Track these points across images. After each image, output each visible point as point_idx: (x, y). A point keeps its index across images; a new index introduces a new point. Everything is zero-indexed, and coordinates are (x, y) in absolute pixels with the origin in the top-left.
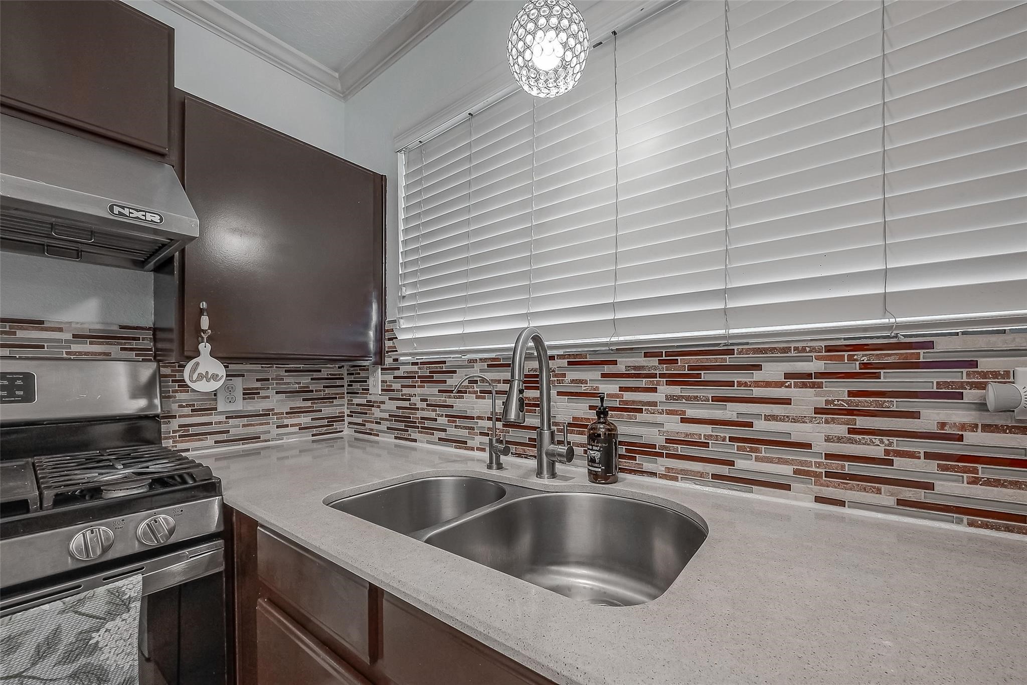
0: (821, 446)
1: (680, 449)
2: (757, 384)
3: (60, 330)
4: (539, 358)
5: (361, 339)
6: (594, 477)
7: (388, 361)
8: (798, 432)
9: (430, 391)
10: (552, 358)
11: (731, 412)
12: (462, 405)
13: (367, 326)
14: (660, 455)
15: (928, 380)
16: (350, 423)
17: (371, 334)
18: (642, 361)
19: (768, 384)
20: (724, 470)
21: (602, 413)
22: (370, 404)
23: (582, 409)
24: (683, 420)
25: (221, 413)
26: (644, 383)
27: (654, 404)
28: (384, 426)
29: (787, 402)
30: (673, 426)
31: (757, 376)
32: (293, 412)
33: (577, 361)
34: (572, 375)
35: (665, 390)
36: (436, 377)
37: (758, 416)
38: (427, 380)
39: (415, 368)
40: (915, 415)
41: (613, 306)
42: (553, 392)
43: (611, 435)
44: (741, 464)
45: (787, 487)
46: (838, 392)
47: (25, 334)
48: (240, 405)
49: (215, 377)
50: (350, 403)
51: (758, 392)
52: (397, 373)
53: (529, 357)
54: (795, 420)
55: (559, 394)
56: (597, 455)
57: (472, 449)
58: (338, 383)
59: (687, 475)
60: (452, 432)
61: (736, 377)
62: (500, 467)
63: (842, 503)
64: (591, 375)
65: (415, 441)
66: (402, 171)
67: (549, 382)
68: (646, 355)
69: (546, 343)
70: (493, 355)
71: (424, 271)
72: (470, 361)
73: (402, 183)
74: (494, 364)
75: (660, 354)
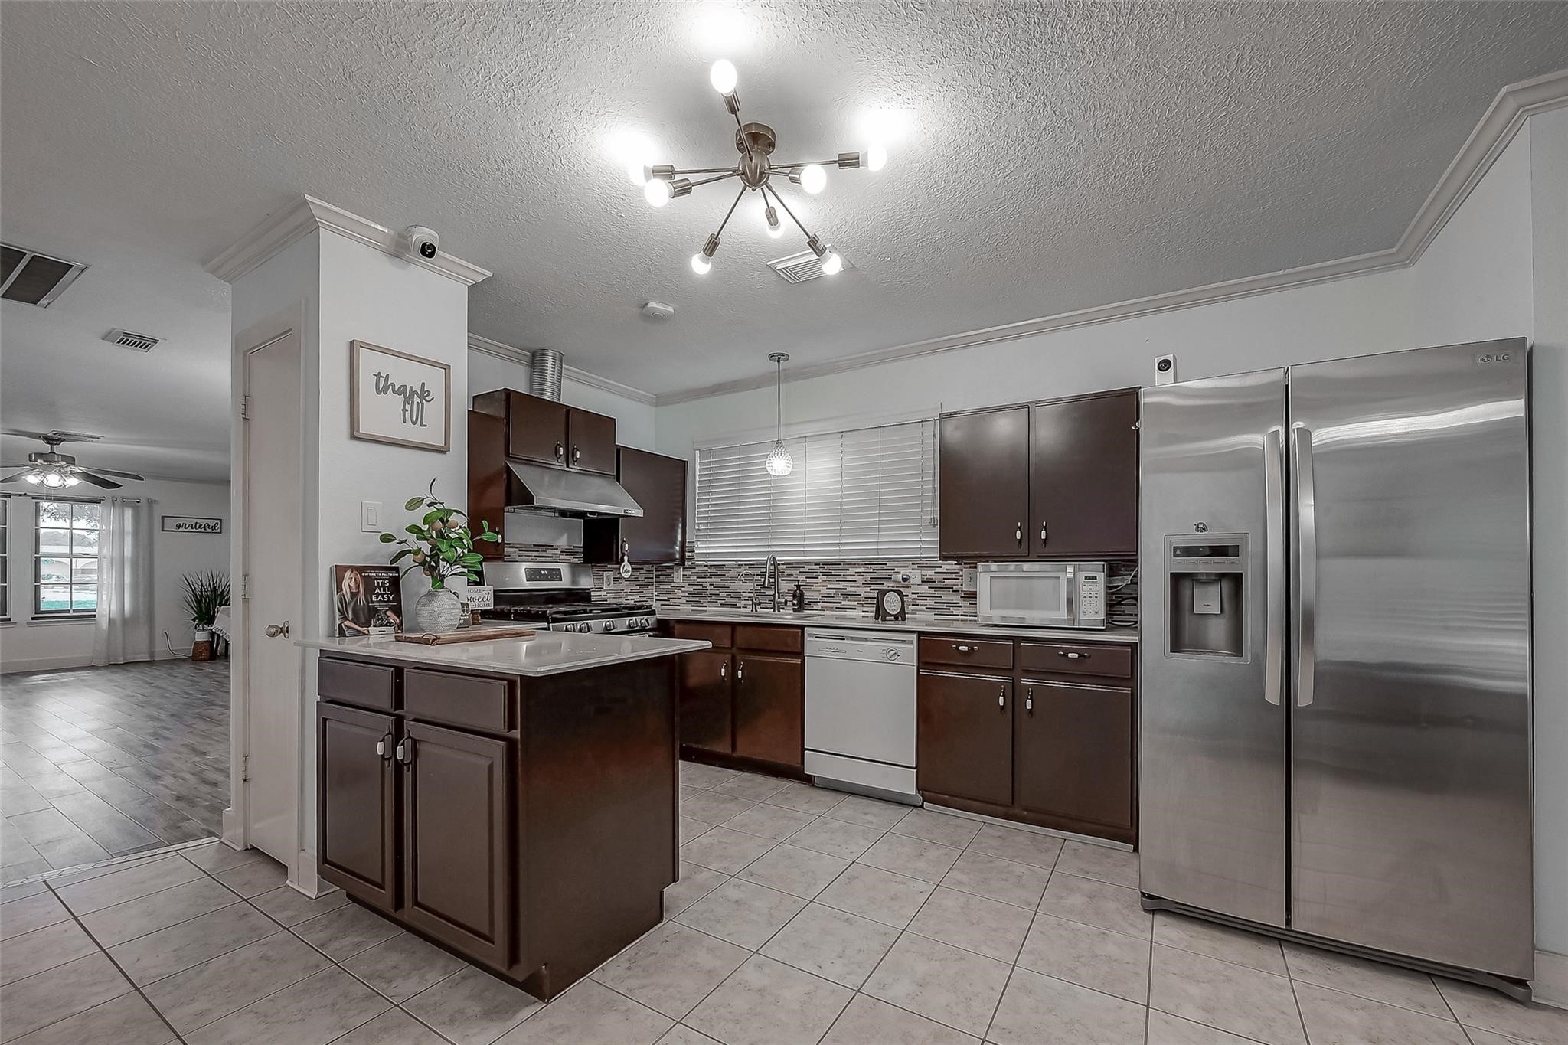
0: (864, 595)
1: (826, 599)
2: (848, 575)
3: (557, 549)
4: (774, 564)
5: (672, 551)
6: (795, 610)
7: (688, 563)
8: (859, 591)
9: (716, 580)
10: (779, 564)
11: (841, 585)
12: (733, 586)
13: (675, 544)
14: (819, 602)
15: (886, 574)
16: (657, 600)
17: (677, 548)
18: (814, 567)
19: (851, 575)
20: (839, 605)
21: (798, 586)
22: (674, 588)
23: (792, 587)
24: (827, 589)
25: (605, 590)
26: (814, 575)
27: (817, 583)
28: (683, 600)
29: (855, 581)
30: (824, 591)
31: (848, 573)
32: (632, 592)
33: (790, 565)
34: (786, 573)
35: (821, 578)
36: (719, 573)
37: (848, 586)
38: (715, 575)
39: (706, 568)
40: (883, 584)
41: (803, 545)
42: (780, 579)
43: (802, 594)
44: (843, 603)
45: (855, 609)
46: (868, 576)
47: (550, 552)
48: (612, 587)
49: (628, 572)
50: (657, 588)
51: (849, 578)
52: (693, 570)
53: (772, 565)
54: (857, 587)
55: (782, 580)
56: (796, 602)
57: (740, 607)
58: (651, 576)
59: (829, 609)
60: (729, 600)
61: (842, 573)
62: (756, 611)
63: (867, 612)
64: (795, 572)
65: (705, 606)
66: (698, 460)
67: (778, 575)
68: (816, 565)
69: (777, 558)
70: (751, 563)
71: (712, 518)
72: (739, 565)
73: (698, 467)
74: (751, 567)
75: (819, 565)
